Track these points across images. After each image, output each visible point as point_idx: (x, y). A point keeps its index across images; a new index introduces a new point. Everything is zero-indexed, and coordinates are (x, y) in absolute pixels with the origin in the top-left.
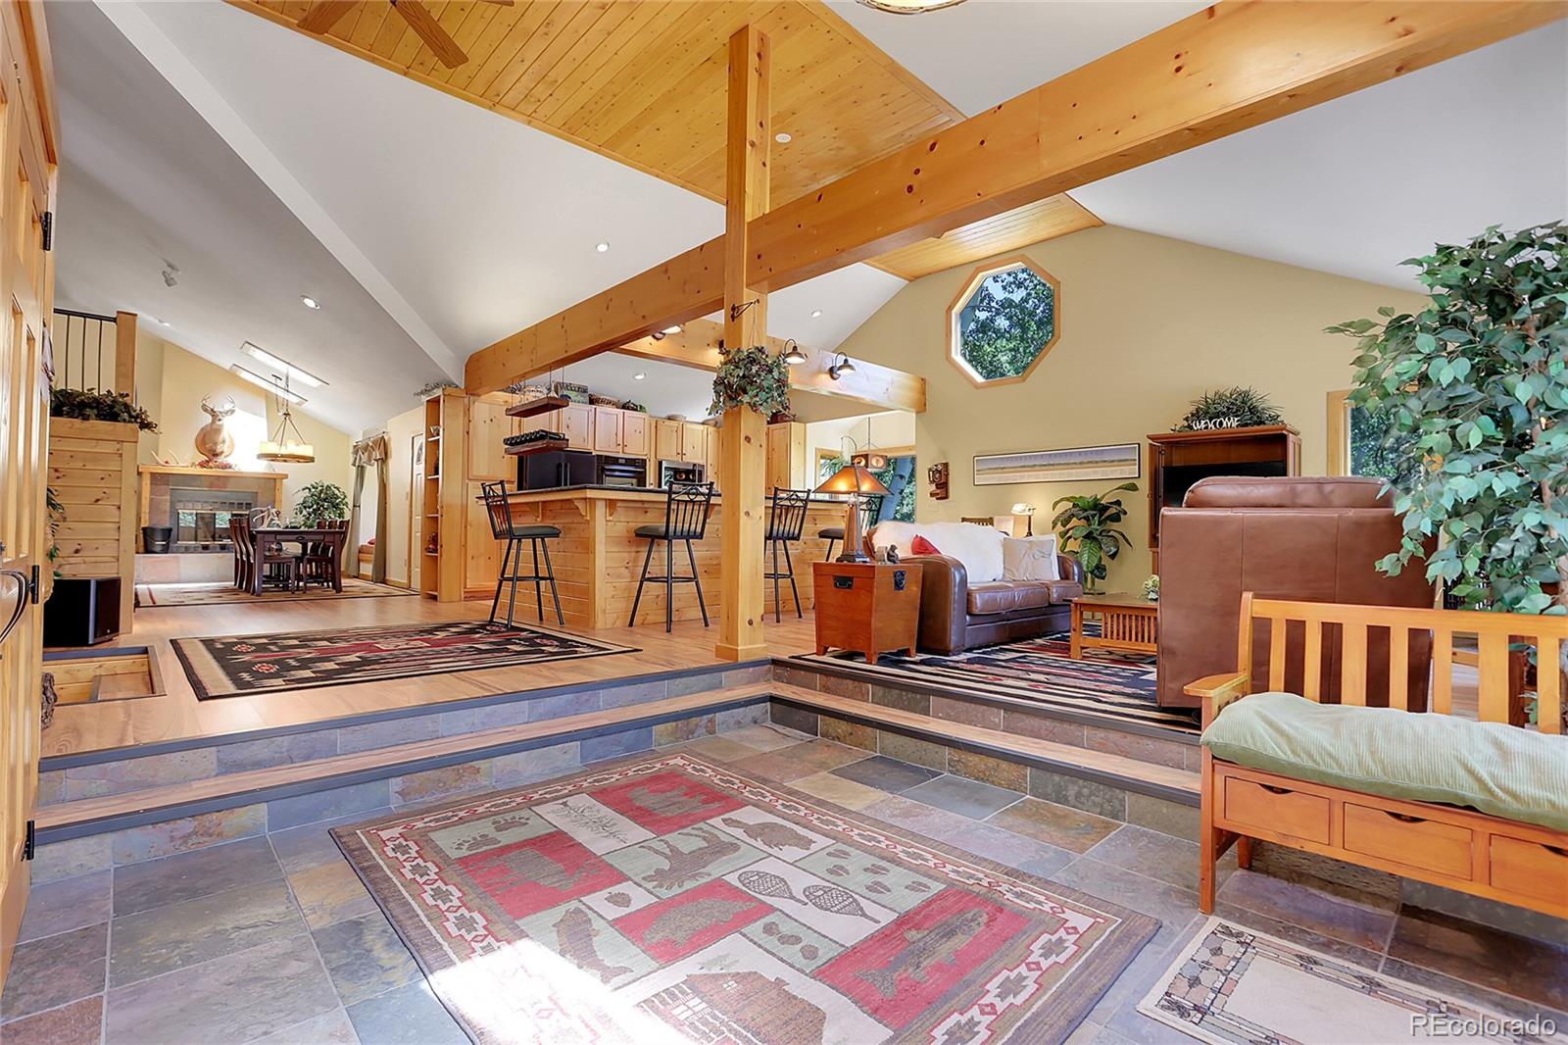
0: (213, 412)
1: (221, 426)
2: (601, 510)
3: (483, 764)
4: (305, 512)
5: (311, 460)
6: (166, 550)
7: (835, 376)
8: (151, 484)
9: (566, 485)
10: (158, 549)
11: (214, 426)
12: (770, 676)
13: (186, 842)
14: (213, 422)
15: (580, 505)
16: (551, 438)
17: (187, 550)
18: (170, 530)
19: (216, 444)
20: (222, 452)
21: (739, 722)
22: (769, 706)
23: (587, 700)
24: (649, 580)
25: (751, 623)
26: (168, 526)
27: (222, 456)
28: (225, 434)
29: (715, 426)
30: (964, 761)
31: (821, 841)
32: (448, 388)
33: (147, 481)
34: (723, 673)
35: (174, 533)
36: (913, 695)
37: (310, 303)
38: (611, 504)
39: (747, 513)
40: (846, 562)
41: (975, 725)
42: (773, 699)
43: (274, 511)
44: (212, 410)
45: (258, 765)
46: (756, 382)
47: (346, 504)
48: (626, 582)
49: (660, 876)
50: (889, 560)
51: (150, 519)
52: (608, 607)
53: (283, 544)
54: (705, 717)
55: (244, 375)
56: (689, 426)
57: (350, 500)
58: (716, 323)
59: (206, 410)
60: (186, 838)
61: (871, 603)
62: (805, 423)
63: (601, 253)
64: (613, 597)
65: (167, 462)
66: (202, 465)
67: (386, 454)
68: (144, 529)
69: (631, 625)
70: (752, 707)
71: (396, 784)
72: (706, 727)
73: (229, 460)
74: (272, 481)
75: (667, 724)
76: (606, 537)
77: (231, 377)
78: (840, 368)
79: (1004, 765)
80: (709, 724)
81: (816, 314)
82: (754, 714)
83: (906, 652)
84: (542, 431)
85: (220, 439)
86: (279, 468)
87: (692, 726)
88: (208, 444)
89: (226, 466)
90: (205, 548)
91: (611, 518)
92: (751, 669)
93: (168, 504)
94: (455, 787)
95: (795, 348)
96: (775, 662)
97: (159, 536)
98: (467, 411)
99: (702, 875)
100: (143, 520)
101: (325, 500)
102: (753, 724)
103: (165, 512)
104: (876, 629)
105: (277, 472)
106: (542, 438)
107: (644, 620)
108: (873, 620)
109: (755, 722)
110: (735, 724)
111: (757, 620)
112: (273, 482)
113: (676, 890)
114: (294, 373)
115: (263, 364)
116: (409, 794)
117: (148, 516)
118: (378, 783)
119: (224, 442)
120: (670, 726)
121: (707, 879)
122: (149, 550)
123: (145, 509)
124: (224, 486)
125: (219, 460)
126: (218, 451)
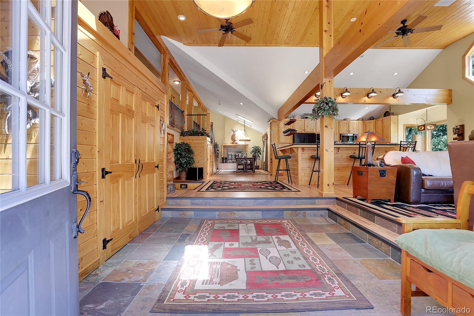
0: (234, 131)
1: (235, 134)
2: (300, 151)
3: (236, 212)
4: (253, 153)
5: (250, 141)
6: (226, 162)
7: (395, 97)
8: (223, 148)
9: (306, 143)
10: (224, 162)
12: (335, 203)
13: (181, 216)
15: (295, 149)
16: (291, 131)
17: (230, 162)
18: (226, 158)
19: (234, 138)
21: (315, 215)
22: (327, 212)
23: (270, 202)
24: (315, 171)
25: (328, 185)
26: (226, 157)
28: (236, 136)
29: (362, 120)
30: (372, 240)
31: (294, 247)
32: (273, 120)
33: (223, 146)
34: (316, 200)
35: (227, 159)
36: (371, 215)
37: (241, 104)
38: (303, 149)
39: (327, 150)
40: (365, 166)
41: (388, 229)
42: (328, 210)
43: (246, 153)
45: (197, 205)
46: (322, 108)
47: (261, 151)
48: (308, 171)
49: (247, 243)
50: (380, 166)
52: (302, 179)
53: (248, 161)
54: (302, 211)
55: (239, 122)
56: (351, 121)
57: (262, 150)
58: (340, 88)
59: (232, 131)
60: (181, 215)
61: (368, 181)
62: (398, 115)
63: (306, 74)
64: (304, 176)
65: (226, 143)
66: (232, 143)
67: (267, 138)
68: (222, 158)
69: (309, 185)
70: (320, 211)
71: (217, 213)
72: (303, 214)
75: (289, 211)
76: (302, 158)
77: (237, 122)
78: (397, 93)
79: (383, 244)
80: (304, 214)
81: (396, 74)
82: (321, 213)
83: (389, 201)
84: (289, 129)
85: (235, 137)
86: (247, 143)
87: (297, 213)
88: (233, 138)
89: (237, 143)
90: (233, 162)
91: (303, 153)
92: (327, 200)
93: (226, 152)
94: (230, 217)
95: (373, 90)
96: (337, 199)
97: (224, 159)
98: (278, 125)
99: (253, 246)
101: (257, 150)
102: (320, 216)
103: (226, 154)
104: (369, 190)
105: (247, 144)
106: (289, 131)
107: (315, 183)
108: (368, 187)
109: (322, 216)
110: (314, 215)
111: (331, 184)
112: (245, 146)
113: (245, 247)
114: (246, 120)
115: (241, 119)
116: (220, 216)
117: (223, 155)
118: (214, 212)
120: (290, 212)
121: (255, 247)
122: (223, 163)
123: (223, 153)
124: (236, 148)
125: (235, 142)
126: (235, 140)
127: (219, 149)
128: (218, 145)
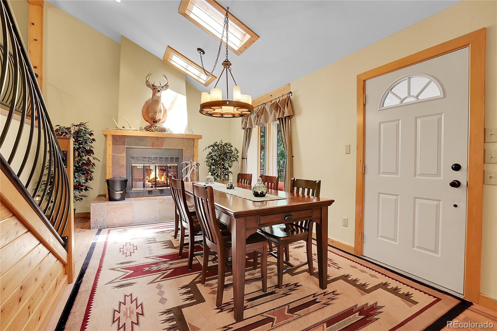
0: (154, 88)
1: (159, 97)
6: (122, 198)
8: (113, 144)
10: (118, 197)
11: (154, 98)
14: (154, 94)
17: (139, 195)
18: (126, 181)
19: (155, 113)
20: (160, 120)
26: (124, 177)
27: (160, 122)
33: (110, 139)
35: (129, 183)
43: (195, 163)
44: (153, 85)
51: (113, 171)
55: (173, 63)
59: (148, 86)
65: (123, 127)
66: (147, 129)
68: (108, 181)
73: (165, 125)
74: (191, 141)
89: (163, 130)
93: (125, 159)
97: (118, 187)
100: (108, 173)
103: (123, 166)
105: (194, 133)
112: (190, 139)
117: (111, 169)
119: (161, 111)
122: (111, 199)
123: (109, 164)
124: (162, 145)
125: (158, 125)
126: (157, 118)
127: (97, 147)
128: (91, 134)
